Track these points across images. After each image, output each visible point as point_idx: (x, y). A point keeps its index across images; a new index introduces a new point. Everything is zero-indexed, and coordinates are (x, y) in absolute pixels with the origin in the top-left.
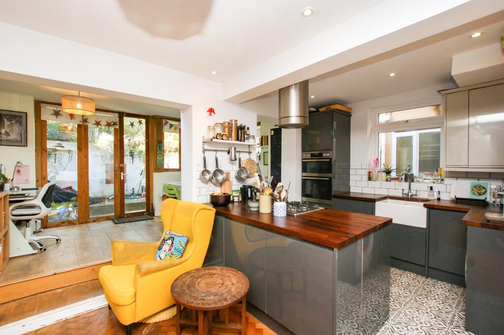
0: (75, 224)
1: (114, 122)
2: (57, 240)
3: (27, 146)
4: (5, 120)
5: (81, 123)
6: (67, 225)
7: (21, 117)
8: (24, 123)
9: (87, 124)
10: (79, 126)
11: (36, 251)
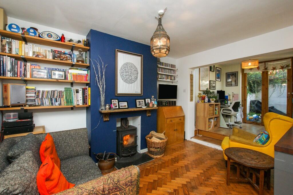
0: (259, 125)
1: (286, 65)
2: (240, 127)
3: (237, 86)
4: (231, 76)
5: (264, 71)
6: (255, 124)
7: (235, 74)
8: (237, 76)
9: (267, 70)
10: (263, 72)
11: (228, 128)
